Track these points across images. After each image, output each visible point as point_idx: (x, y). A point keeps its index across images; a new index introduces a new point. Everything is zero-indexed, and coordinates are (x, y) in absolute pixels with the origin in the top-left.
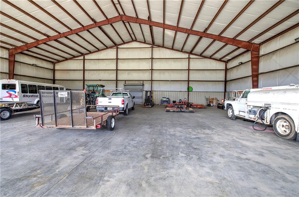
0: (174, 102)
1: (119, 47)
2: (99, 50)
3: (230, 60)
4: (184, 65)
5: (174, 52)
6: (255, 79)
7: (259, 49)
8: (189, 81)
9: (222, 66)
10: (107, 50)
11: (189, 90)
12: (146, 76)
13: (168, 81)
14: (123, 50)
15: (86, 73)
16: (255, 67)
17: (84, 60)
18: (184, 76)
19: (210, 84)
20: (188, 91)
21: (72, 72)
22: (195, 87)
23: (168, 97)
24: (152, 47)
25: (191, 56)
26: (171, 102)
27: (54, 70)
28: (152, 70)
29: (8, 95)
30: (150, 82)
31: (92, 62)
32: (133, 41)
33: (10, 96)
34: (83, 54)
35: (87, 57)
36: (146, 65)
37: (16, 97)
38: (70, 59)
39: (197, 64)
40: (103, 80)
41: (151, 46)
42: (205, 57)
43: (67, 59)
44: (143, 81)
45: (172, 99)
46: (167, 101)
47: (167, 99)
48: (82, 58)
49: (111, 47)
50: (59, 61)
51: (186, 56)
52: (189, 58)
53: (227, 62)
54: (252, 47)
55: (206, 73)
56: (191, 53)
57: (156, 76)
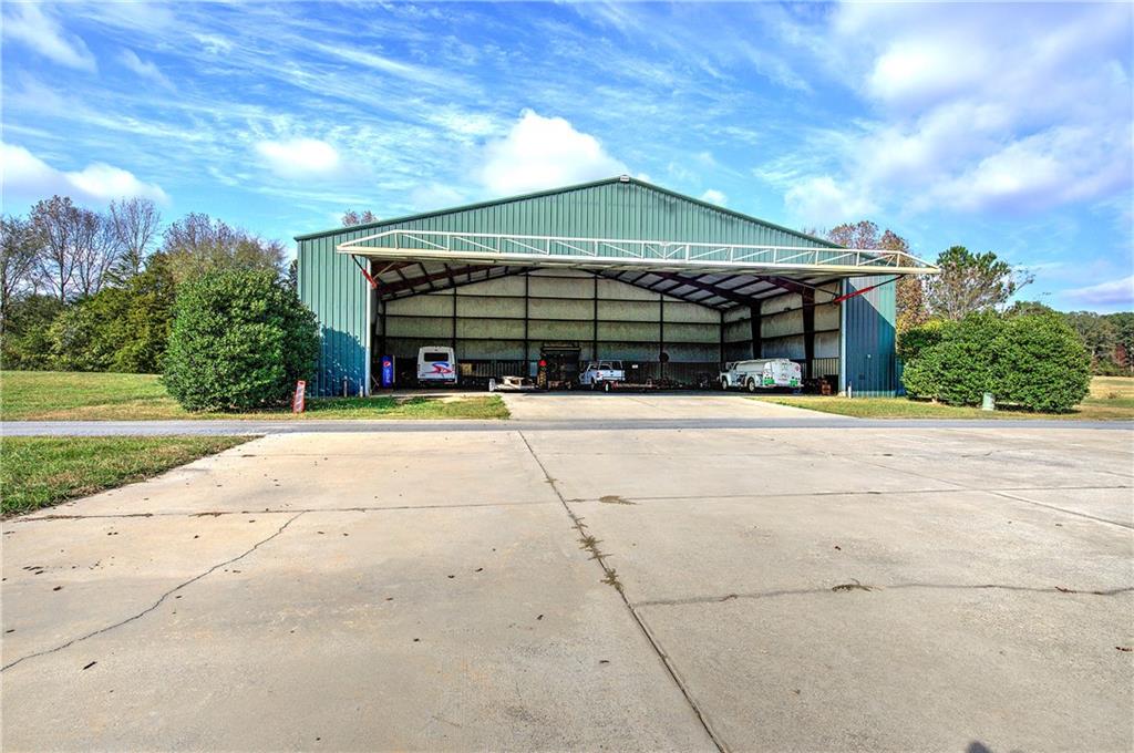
1: (529, 273)
2: (488, 277)
3: (725, 310)
4: (652, 314)
5: (636, 289)
6: (757, 346)
7: (759, 307)
8: (661, 343)
9: (714, 317)
10: (506, 278)
11: (662, 359)
12: (584, 333)
13: (626, 342)
14: (537, 280)
16: (755, 329)
17: (455, 295)
18: (653, 335)
19: (697, 349)
20: (661, 361)
21: (426, 322)
22: (673, 355)
24: (595, 278)
25: (666, 298)
27: (384, 317)
28: (596, 321)
29: (435, 369)
30: (593, 344)
31: (473, 300)
33: (439, 370)
34: (452, 285)
35: (460, 291)
36: (586, 312)
37: (449, 371)
38: (424, 293)
39: (675, 313)
40: (497, 340)
41: (593, 275)
42: (689, 301)
43: (414, 293)
44: (578, 342)
48: (451, 291)
49: (514, 273)
50: (395, 297)
51: (657, 297)
52: (662, 302)
53: (722, 312)
54: (753, 303)
55: (692, 330)
56: (665, 292)
57: (605, 333)
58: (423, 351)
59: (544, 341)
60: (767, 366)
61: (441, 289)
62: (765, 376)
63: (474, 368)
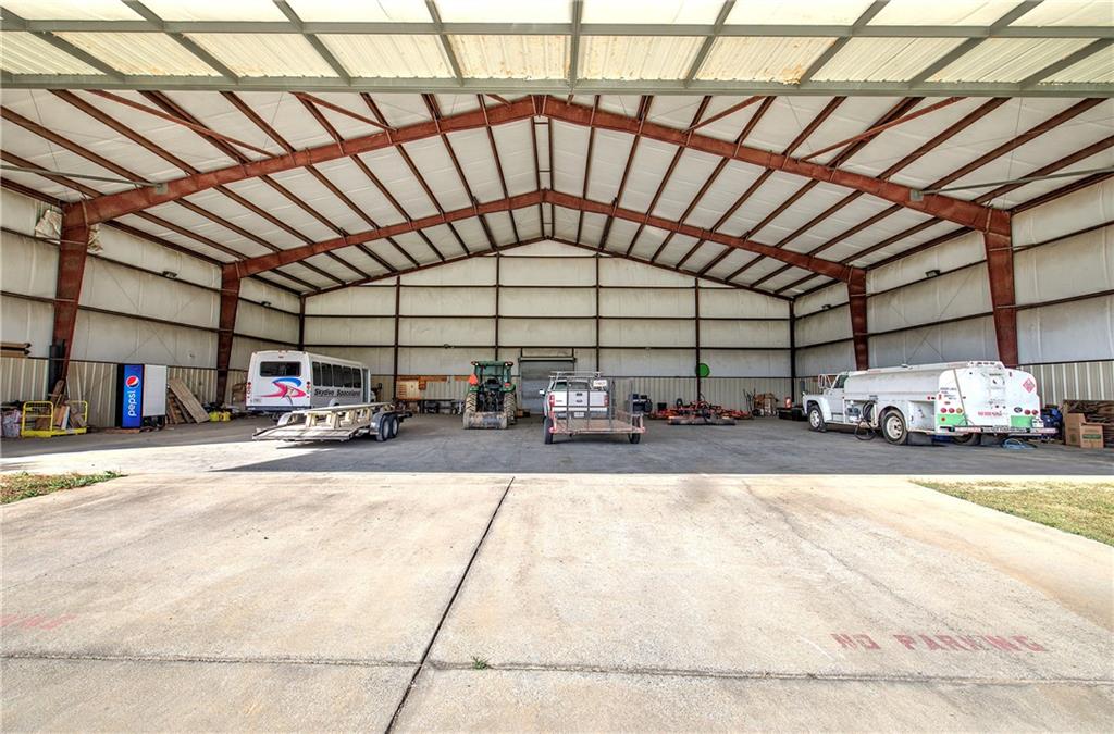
0: (662, 407)
1: (502, 253)
2: (444, 260)
3: (799, 295)
4: (682, 306)
5: (657, 270)
6: (861, 347)
7: (865, 280)
8: (698, 349)
9: (781, 309)
10: (469, 260)
11: (700, 372)
12: (583, 335)
13: (644, 348)
14: (513, 262)
15: (404, 326)
16: (858, 320)
17: (398, 286)
18: (685, 336)
19: (754, 358)
20: (698, 377)
21: (359, 323)
22: (717, 366)
23: (642, 394)
24: (597, 257)
25: (703, 283)
26: (655, 409)
27: (301, 317)
28: (598, 318)
29: (277, 390)
30: (594, 351)
31: (423, 293)
32: (543, 237)
33: (284, 391)
34: (394, 272)
35: (406, 279)
36: (583, 305)
37: (301, 394)
38: (356, 284)
39: (718, 303)
40: (455, 347)
41: (593, 253)
42: (738, 287)
43: (344, 285)
44: (573, 348)
45: (655, 400)
46: (643, 404)
47: (644, 397)
48: (392, 281)
49: (480, 254)
50: (318, 291)
51: (690, 281)
52: (697, 288)
53: (792, 300)
54: (849, 275)
55: (743, 328)
56: (701, 274)
57: (610, 335)
58: (258, 358)
59: (522, 347)
60: (946, 379)
61: (379, 278)
62: (939, 404)
63: (422, 388)
